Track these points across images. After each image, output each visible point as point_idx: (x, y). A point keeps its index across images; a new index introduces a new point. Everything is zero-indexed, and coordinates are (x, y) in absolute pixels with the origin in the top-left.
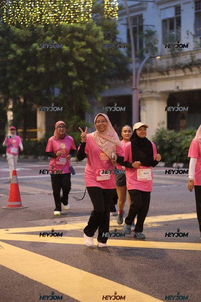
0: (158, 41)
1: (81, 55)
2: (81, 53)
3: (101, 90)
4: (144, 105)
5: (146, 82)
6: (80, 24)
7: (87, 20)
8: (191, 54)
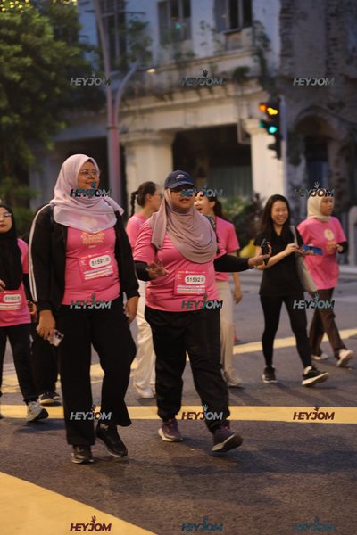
0: (151, 40)
1: (13, 70)
2: (15, 65)
3: (53, 130)
4: (132, 154)
5: (133, 113)
6: (8, 14)
7: (20, 7)
8: (210, 63)
